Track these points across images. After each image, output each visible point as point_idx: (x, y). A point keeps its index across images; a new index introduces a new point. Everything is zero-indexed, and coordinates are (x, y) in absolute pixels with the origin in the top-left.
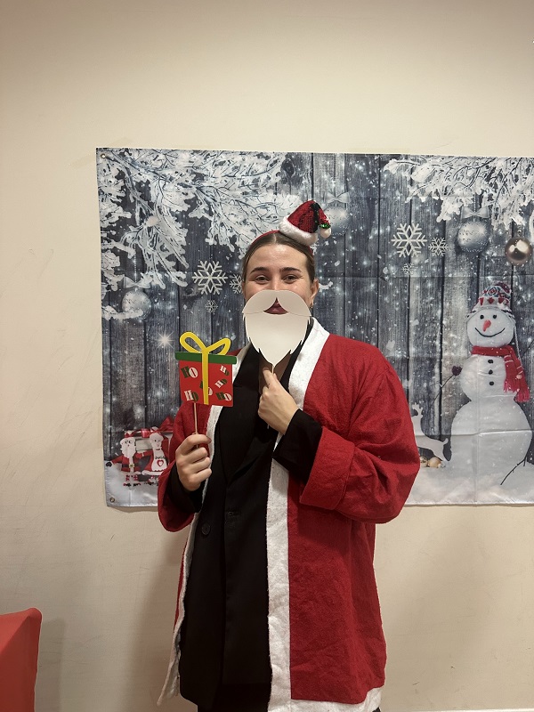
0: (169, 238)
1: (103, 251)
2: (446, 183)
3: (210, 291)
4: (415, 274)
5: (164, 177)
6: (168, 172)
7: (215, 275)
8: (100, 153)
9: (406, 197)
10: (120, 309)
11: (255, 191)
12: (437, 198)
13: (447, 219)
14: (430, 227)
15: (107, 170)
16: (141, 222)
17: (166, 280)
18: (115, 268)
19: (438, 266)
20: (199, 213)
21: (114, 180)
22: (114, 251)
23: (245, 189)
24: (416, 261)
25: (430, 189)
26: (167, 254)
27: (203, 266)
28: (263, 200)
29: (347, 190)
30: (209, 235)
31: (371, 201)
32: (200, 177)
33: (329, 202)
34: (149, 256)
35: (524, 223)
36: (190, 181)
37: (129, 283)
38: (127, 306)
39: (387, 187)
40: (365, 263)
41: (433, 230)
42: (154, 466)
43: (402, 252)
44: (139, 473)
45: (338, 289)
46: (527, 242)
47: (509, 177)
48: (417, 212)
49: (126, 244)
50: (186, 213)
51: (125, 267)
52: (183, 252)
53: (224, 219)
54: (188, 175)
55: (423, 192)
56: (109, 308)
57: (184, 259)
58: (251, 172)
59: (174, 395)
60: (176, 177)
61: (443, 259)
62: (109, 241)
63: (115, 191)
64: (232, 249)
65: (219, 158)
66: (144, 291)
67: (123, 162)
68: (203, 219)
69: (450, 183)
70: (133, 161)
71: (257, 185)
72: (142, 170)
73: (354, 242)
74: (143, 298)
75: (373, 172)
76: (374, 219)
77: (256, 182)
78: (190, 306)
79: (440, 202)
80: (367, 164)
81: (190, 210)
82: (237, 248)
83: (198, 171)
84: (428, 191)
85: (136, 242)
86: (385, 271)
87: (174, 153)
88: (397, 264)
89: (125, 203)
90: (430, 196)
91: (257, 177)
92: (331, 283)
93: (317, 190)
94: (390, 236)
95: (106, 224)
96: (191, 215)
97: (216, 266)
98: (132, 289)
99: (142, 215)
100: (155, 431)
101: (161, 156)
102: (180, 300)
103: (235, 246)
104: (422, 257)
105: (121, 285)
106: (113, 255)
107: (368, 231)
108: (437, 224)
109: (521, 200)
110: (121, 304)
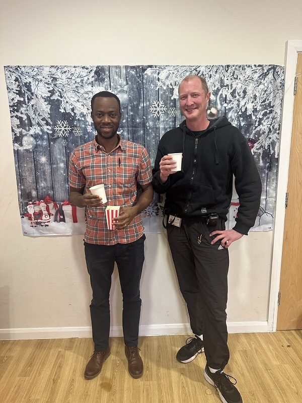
0: (42, 110)
1: (12, 117)
2: (176, 79)
3: (64, 135)
4: (161, 126)
5: (37, 80)
6: (39, 77)
7: (65, 127)
8: (6, 69)
9: (156, 87)
10: (21, 145)
11: (82, 85)
12: (171, 87)
13: (177, 97)
14: (168, 102)
15: (10, 77)
16: (28, 102)
17: (42, 130)
18: (18, 125)
19: (173, 121)
20: (55, 97)
21: (14, 82)
22: (17, 117)
23: (77, 85)
24: (162, 119)
25: (168, 82)
26: (42, 118)
27: (59, 123)
28: (86, 90)
29: (127, 84)
30: (61, 108)
31: (139, 90)
32: (55, 79)
33: (119, 90)
34: (33, 119)
35: (215, 98)
36: (50, 81)
37: (24, 132)
38: (24, 143)
39: (147, 82)
40: (138, 121)
41: (170, 103)
42: (44, 218)
43: (155, 115)
44: (36, 221)
45: (125, 134)
46: (216, 108)
47: (207, 76)
48: (162, 95)
49: (22, 113)
50: (50, 97)
51: (22, 125)
52: (49, 116)
53: (68, 100)
54: (49, 78)
55: (164, 84)
56: (16, 144)
57: (50, 120)
58: (80, 76)
59: (49, 185)
60: (43, 79)
61: (175, 118)
62: (14, 112)
63: (15, 87)
64: (73, 114)
65: (64, 69)
66: (32, 135)
67: (17, 73)
68: (58, 100)
69: (177, 79)
70: (22, 72)
71: (82, 83)
72: (27, 77)
73: (132, 110)
74: (32, 139)
75: (140, 75)
76: (141, 99)
77: (82, 81)
78: (54, 143)
79: (173, 89)
80: (136, 71)
81: (51, 96)
82: (75, 114)
83: (54, 76)
84: (167, 84)
85: (27, 112)
86: (147, 124)
87: (41, 68)
88: (153, 121)
89: (20, 93)
90: (168, 86)
91: (82, 78)
92: (122, 131)
93: (112, 84)
94: (149, 107)
95: (12, 104)
96: (51, 98)
97: (65, 123)
98: (26, 135)
99: (28, 99)
100: (42, 202)
101: (36, 69)
102: (49, 140)
103: (74, 113)
104: (165, 117)
105: (21, 133)
106: (16, 119)
107: (138, 105)
108: (171, 100)
109: (213, 87)
110: (21, 142)
